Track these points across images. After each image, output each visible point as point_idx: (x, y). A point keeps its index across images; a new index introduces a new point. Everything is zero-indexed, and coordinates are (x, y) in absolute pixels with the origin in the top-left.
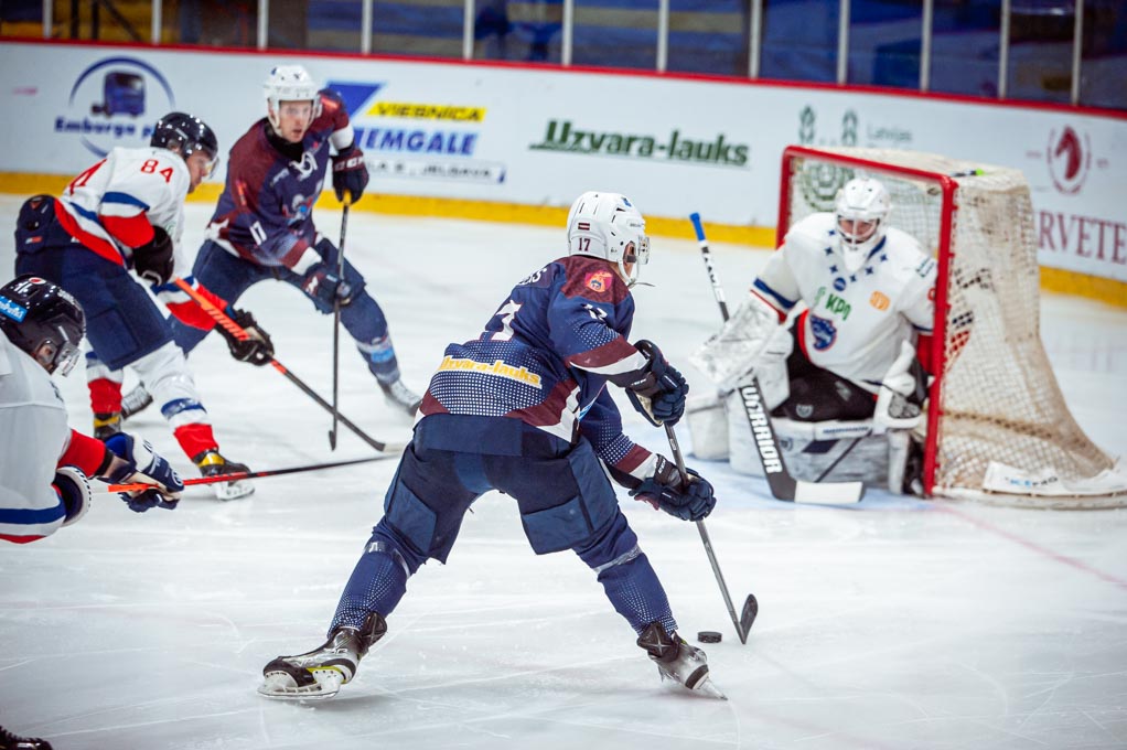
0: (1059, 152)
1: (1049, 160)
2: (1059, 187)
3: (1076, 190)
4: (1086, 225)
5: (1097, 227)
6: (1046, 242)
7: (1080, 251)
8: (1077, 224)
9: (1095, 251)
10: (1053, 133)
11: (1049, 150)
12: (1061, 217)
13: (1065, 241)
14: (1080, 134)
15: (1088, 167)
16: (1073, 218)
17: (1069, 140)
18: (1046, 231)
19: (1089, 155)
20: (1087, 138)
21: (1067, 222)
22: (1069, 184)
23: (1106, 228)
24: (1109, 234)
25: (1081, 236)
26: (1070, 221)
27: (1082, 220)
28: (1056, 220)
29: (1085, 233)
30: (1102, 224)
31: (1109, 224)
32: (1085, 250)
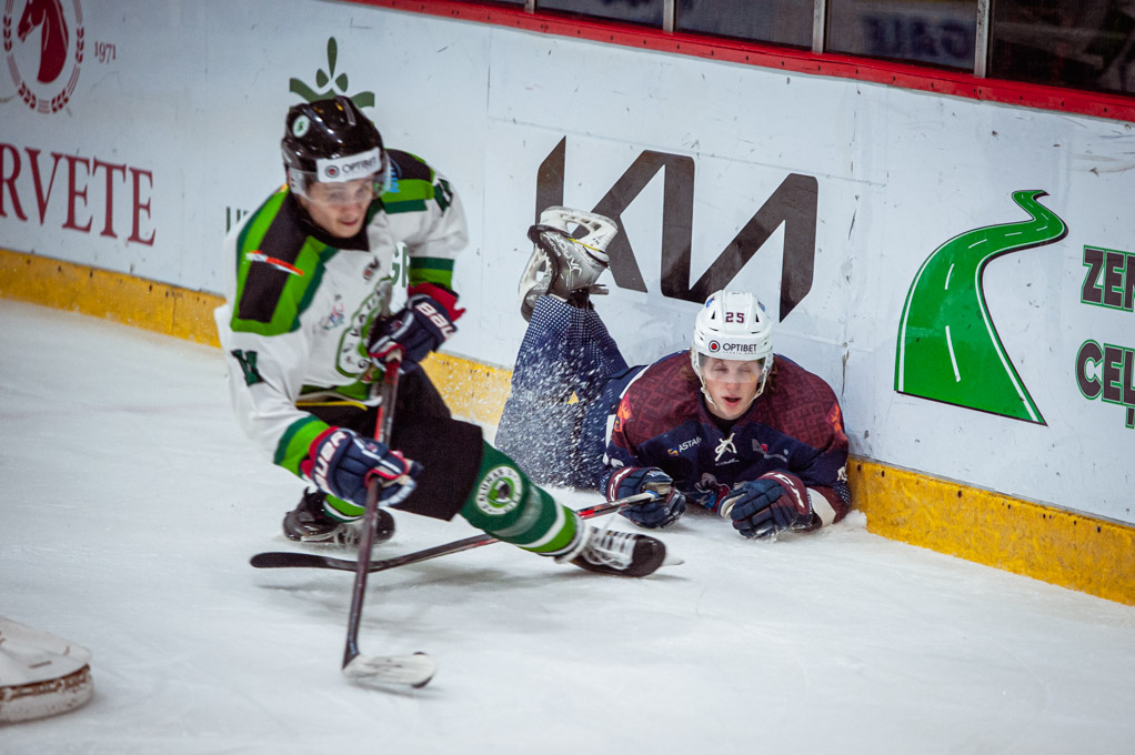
0: (24, 28)
1: (8, 47)
2: (29, 99)
3: (60, 102)
4: (80, 167)
5: (102, 171)
6: (8, 205)
7: (70, 223)
8: (64, 164)
9: (99, 225)
12: (33, 154)
13: (42, 206)
15: (80, 59)
16: (57, 157)
19: (81, 33)
21: (45, 163)
22: (47, 91)
23: (117, 174)
24: (123, 188)
25: (72, 194)
26: (52, 161)
27: (72, 161)
28: (25, 159)
29: (79, 187)
30: (110, 168)
31: (123, 168)
32: (81, 221)
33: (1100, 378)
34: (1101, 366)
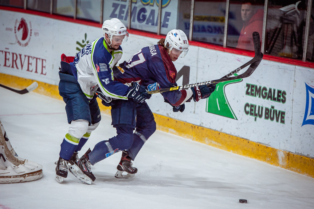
0: (19, 29)
1: (15, 32)
2: (20, 44)
3: (26, 44)
4: (30, 58)
5: (35, 59)
6: (15, 66)
7: (28, 70)
8: (27, 58)
9: (34, 70)
10: (17, 21)
11: (15, 27)
12: (20, 55)
13: (22, 66)
14: (27, 22)
15: (31, 35)
16: (25, 56)
17: (23, 24)
18: (14, 61)
19: (31, 30)
20: (30, 23)
21: (23, 57)
22: (24, 42)
23: (38, 60)
24: (40, 63)
25: (29, 64)
26: (24, 57)
27: (29, 57)
28: (19, 56)
29: (30, 62)
30: (37, 59)
31: (40, 59)
32: (30, 69)
33: (249, 111)
34: (249, 108)
